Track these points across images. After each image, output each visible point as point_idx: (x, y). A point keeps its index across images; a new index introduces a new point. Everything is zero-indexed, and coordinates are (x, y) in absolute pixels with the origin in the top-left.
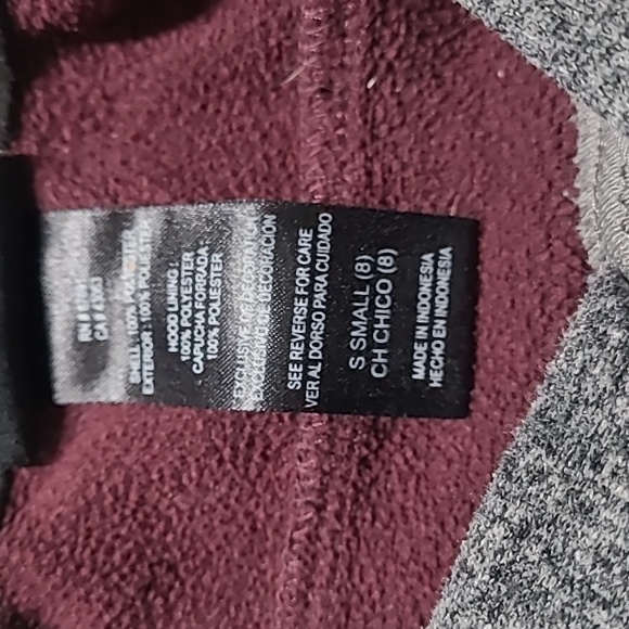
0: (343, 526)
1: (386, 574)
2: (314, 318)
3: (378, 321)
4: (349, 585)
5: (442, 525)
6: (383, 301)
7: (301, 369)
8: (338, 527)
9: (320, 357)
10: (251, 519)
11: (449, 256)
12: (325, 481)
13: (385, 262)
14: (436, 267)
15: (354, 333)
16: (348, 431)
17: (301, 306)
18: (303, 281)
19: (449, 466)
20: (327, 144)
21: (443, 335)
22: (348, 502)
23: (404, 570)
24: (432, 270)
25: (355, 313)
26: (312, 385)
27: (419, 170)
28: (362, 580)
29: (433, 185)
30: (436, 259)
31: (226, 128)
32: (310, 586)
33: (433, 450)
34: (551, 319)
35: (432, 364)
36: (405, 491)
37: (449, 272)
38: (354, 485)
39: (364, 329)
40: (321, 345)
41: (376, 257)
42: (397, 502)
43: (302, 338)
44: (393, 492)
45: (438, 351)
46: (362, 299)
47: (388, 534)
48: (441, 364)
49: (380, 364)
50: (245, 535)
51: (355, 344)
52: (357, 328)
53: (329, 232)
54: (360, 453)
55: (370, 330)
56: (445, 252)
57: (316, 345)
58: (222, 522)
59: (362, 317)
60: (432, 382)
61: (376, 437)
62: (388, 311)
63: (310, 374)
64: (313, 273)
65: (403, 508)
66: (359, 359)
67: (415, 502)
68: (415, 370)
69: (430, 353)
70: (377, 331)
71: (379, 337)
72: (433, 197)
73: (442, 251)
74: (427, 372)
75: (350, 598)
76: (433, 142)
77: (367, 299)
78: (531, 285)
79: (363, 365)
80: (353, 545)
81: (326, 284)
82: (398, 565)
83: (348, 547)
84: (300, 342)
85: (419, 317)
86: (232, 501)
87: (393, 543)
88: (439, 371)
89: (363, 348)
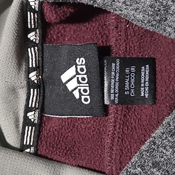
0: (120, 131)
1: (131, 142)
2: (116, 83)
3: (132, 83)
4: (122, 145)
5: (146, 131)
6: (133, 78)
7: (114, 95)
8: (119, 131)
9: (118, 92)
10: (99, 130)
11: (148, 67)
12: (116, 120)
13: (133, 69)
14: (145, 69)
15: (126, 86)
16: (121, 108)
17: (113, 81)
18: (113, 75)
19: (146, 117)
20: (117, 40)
21: (148, 85)
22: (121, 125)
23: (136, 141)
24: (144, 70)
25: (126, 82)
26: (116, 99)
27: (139, 47)
28: (125, 144)
29: (142, 51)
30: (145, 68)
31: (92, 34)
32: (113, 145)
33: (142, 113)
34: (171, 82)
35: (145, 92)
36: (135, 123)
37: (149, 70)
38: (123, 121)
39: (128, 85)
40: (118, 89)
41: (130, 68)
42: (134, 125)
43: (113, 88)
44: (132, 123)
45: (147, 89)
46: (127, 78)
47: (131, 133)
48: (148, 92)
49: (132, 93)
50: (98, 134)
51: (126, 88)
52: (126, 85)
53: (119, 63)
54: (124, 113)
55: (130, 85)
56: (147, 66)
57: (117, 89)
58: (92, 131)
59: (127, 82)
60: (146, 96)
61: (128, 110)
62: (134, 81)
63: (116, 96)
64: (115, 73)
65: (135, 127)
66: (127, 92)
67: (138, 125)
68: (141, 94)
69: (145, 90)
70: (131, 85)
71: (132, 87)
72: (142, 53)
73: (146, 66)
74: (144, 94)
75: (122, 148)
76: (142, 41)
77: (129, 78)
78: (166, 74)
79: (128, 93)
80: (123, 136)
81: (119, 75)
82: (134, 140)
83: (122, 136)
84: (113, 89)
85: (142, 81)
86: (95, 126)
87: (133, 135)
88: (147, 94)
89: (128, 89)
